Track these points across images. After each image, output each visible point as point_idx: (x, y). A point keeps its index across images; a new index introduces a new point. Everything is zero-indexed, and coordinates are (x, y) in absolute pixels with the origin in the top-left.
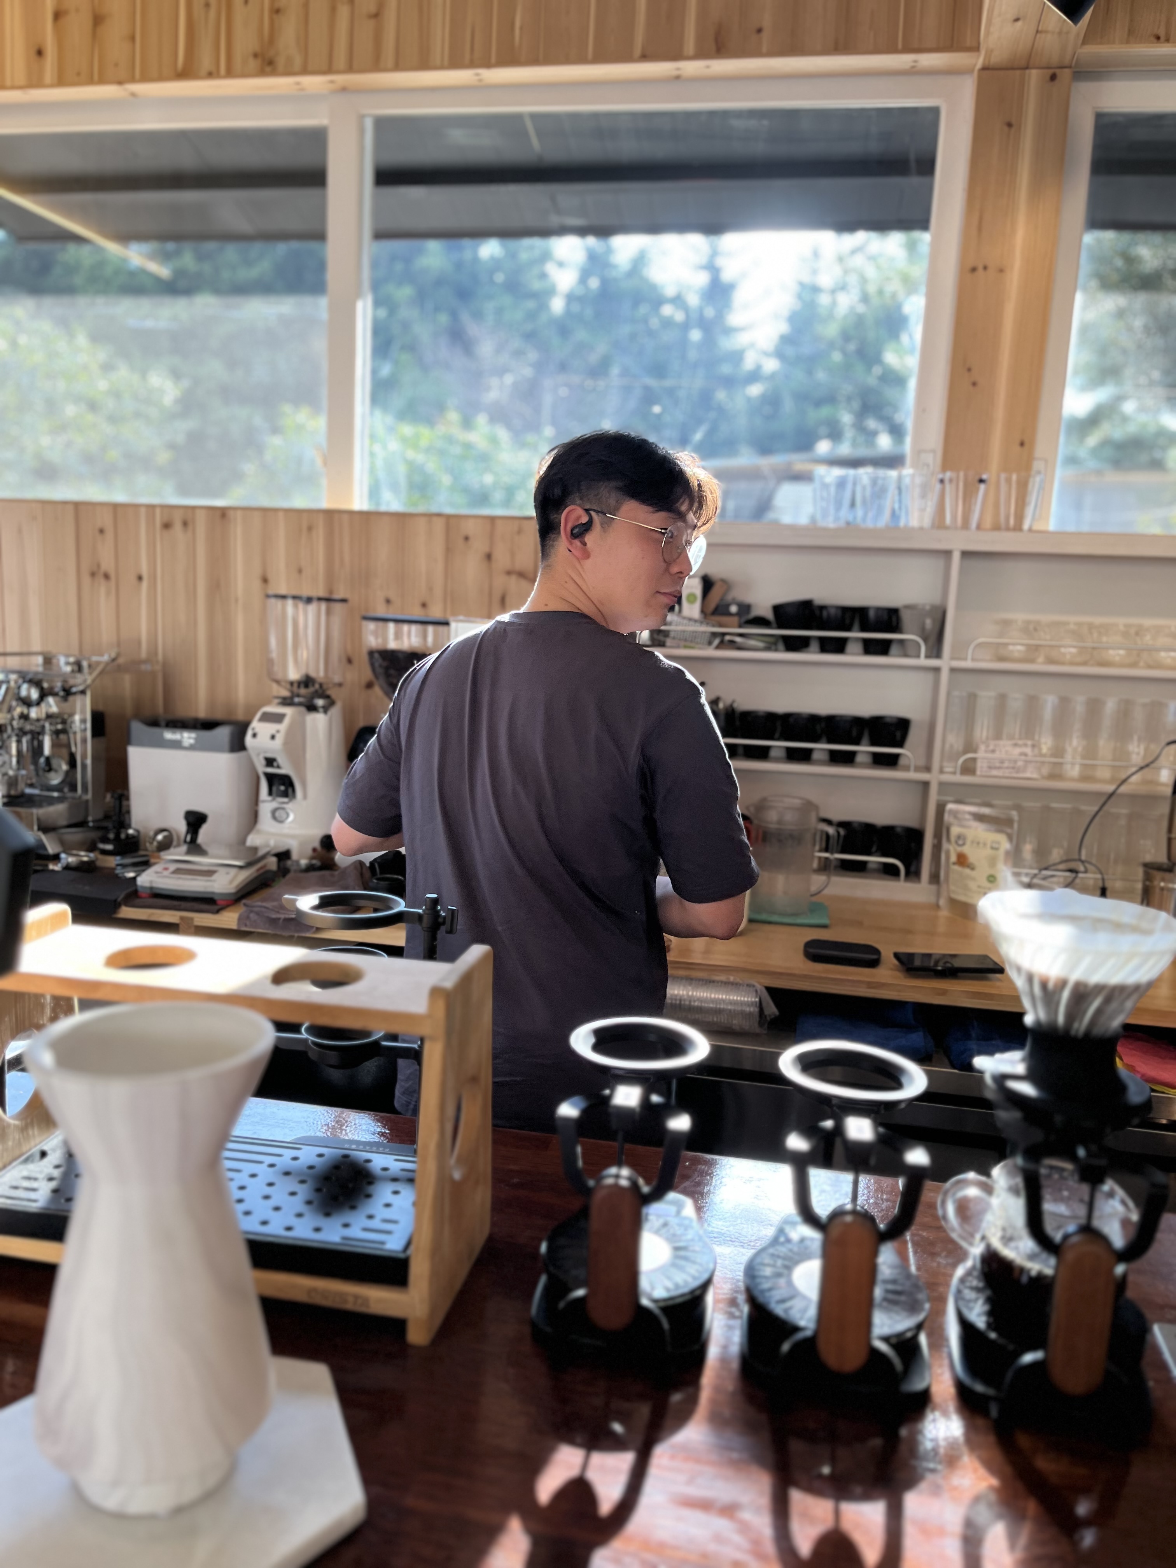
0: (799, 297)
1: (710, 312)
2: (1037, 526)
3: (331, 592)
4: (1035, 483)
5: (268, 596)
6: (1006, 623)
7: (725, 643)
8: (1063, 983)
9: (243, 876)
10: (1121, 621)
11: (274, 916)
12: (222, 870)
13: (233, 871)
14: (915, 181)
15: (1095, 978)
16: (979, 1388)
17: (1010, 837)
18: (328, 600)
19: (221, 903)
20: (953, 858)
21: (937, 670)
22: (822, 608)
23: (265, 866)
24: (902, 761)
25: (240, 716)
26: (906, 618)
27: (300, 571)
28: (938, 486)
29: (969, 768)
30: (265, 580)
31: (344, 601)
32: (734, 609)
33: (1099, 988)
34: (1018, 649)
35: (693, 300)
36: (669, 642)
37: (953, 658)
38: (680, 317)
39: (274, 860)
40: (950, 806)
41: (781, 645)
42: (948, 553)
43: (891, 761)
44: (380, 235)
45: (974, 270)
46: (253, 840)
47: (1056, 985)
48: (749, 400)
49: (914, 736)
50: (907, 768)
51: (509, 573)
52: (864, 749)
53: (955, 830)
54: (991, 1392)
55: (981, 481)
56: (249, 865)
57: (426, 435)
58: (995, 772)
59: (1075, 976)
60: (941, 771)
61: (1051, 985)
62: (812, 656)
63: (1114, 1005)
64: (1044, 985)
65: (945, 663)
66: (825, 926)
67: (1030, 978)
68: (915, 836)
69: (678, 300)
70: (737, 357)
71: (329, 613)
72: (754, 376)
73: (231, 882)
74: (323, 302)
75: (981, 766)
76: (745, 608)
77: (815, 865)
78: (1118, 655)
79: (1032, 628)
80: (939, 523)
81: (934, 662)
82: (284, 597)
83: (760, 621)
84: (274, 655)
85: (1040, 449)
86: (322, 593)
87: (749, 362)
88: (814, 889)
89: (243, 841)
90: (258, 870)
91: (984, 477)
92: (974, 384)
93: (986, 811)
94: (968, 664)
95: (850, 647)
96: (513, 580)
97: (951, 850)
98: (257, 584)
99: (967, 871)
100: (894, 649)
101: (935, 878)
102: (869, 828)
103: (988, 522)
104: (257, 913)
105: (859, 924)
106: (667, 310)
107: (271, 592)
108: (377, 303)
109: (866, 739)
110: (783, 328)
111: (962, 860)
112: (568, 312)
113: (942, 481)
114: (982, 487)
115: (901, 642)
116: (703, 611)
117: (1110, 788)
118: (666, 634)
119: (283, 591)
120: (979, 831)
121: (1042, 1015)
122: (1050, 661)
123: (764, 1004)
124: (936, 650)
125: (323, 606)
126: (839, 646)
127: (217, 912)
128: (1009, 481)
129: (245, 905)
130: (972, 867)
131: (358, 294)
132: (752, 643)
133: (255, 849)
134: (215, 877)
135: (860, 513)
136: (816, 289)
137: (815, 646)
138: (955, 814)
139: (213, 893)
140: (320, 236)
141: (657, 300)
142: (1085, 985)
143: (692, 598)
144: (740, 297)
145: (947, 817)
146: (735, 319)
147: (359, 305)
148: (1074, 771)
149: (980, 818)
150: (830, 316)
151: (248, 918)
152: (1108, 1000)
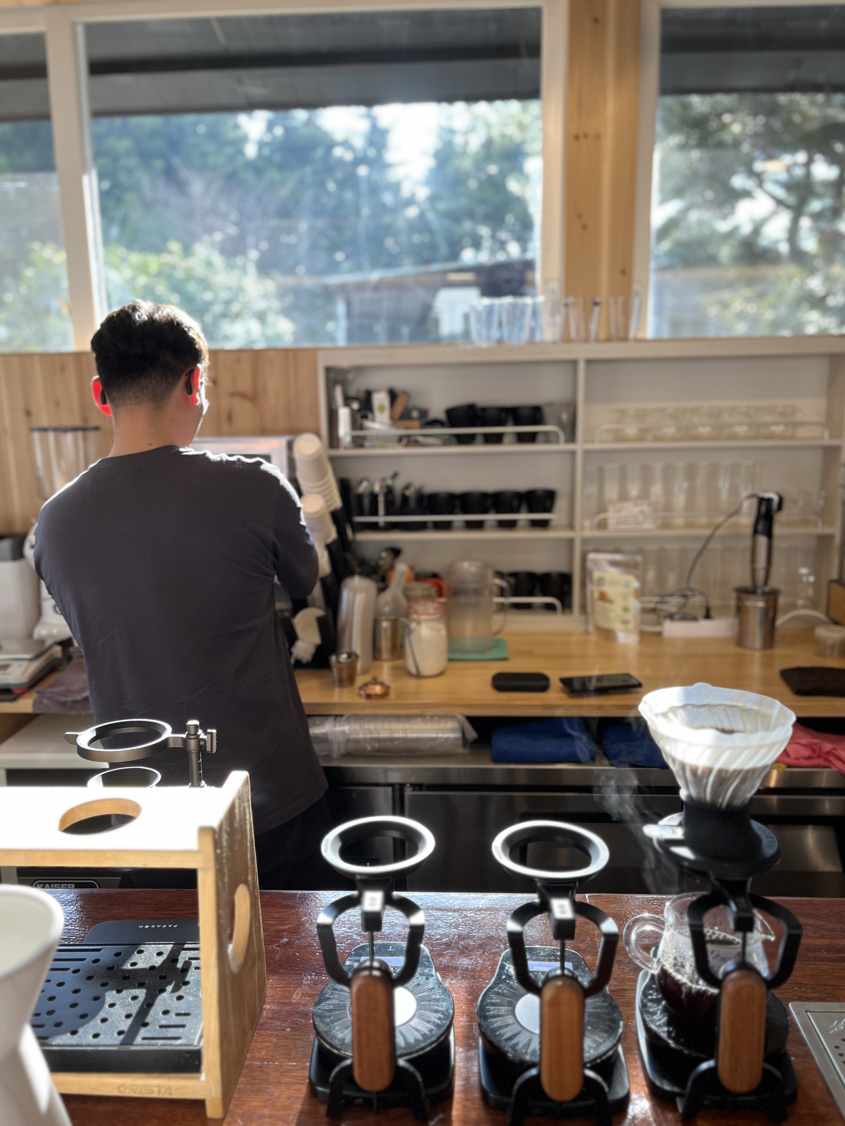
0: (441, 138)
1: (372, 153)
2: (640, 336)
3: (85, 419)
4: (636, 302)
5: (32, 430)
6: (623, 413)
7: (410, 441)
8: (710, 771)
9: (34, 667)
10: (706, 404)
11: (62, 699)
12: (15, 664)
13: (24, 664)
14: (525, 63)
15: (734, 766)
16: (667, 1087)
17: (637, 577)
18: (84, 429)
19: (17, 691)
20: (596, 595)
21: (573, 453)
22: (484, 410)
23: (51, 655)
24: (553, 523)
25: (18, 528)
26: (548, 413)
27: (57, 404)
28: (563, 310)
29: (602, 525)
30: (28, 413)
31: (97, 428)
32: (415, 414)
33: (737, 773)
34: (631, 431)
35: (359, 143)
36: (367, 444)
37: (586, 441)
38: (348, 156)
39: (58, 649)
40: (592, 556)
41: (454, 440)
42: (574, 363)
43: (543, 524)
44: (97, 114)
45: (577, 137)
46: (41, 632)
47: (703, 772)
48: (408, 220)
49: (561, 503)
50: (557, 528)
51: (233, 394)
52: (523, 517)
53: (596, 574)
54: (676, 1090)
55: (596, 304)
56: (37, 657)
57: (154, 262)
58: (622, 527)
59: (717, 766)
60: (583, 528)
61: (699, 772)
62: (479, 448)
63: (748, 784)
64: (694, 772)
65: (579, 447)
66: (505, 659)
67: (683, 766)
68: (566, 579)
69: (346, 144)
70: (396, 188)
71: (85, 439)
72: (411, 202)
73: (24, 673)
74: (54, 178)
75: (612, 522)
76: (423, 413)
77: (494, 608)
78: (704, 430)
79: (641, 415)
80: (566, 339)
81: (570, 447)
82: (44, 430)
83: (435, 423)
84: (42, 472)
85: (637, 274)
86: (77, 422)
87: (406, 191)
88: (495, 628)
89: (30, 635)
90: (46, 660)
91: (598, 299)
92: (584, 227)
93: (618, 557)
94: (596, 446)
95: (506, 439)
96: (237, 400)
97: (593, 590)
98: (21, 416)
99: (607, 605)
100: (540, 438)
101: (583, 608)
102: (531, 576)
103: (603, 335)
104: (49, 698)
105: (530, 654)
106: (338, 152)
107: (35, 424)
108: (102, 176)
109: (524, 507)
110: (430, 162)
111: (603, 597)
112: (260, 156)
113: (566, 305)
114: (597, 309)
115: (546, 433)
116: (392, 418)
117: (708, 532)
118: (364, 438)
119: (45, 422)
120: (613, 573)
121: (693, 793)
122: (657, 439)
123: (466, 732)
124: (571, 438)
125: (80, 434)
126: (496, 439)
127: (14, 700)
128: (616, 302)
129: (38, 692)
130: (610, 601)
131: (84, 170)
132: (430, 440)
133: (41, 641)
134: (9, 670)
135: (506, 330)
136: (452, 132)
137: (479, 439)
138: (595, 562)
139: (9, 684)
140: (46, 116)
141: (330, 145)
142: (727, 772)
143: (382, 408)
144: (394, 140)
145: (589, 565)
146: (391, 156)
147: (85, 179)
148: (680, 521)
149: (614, 564)
150: (464, 153)
151: (41, 703)
152: (743, 781)
